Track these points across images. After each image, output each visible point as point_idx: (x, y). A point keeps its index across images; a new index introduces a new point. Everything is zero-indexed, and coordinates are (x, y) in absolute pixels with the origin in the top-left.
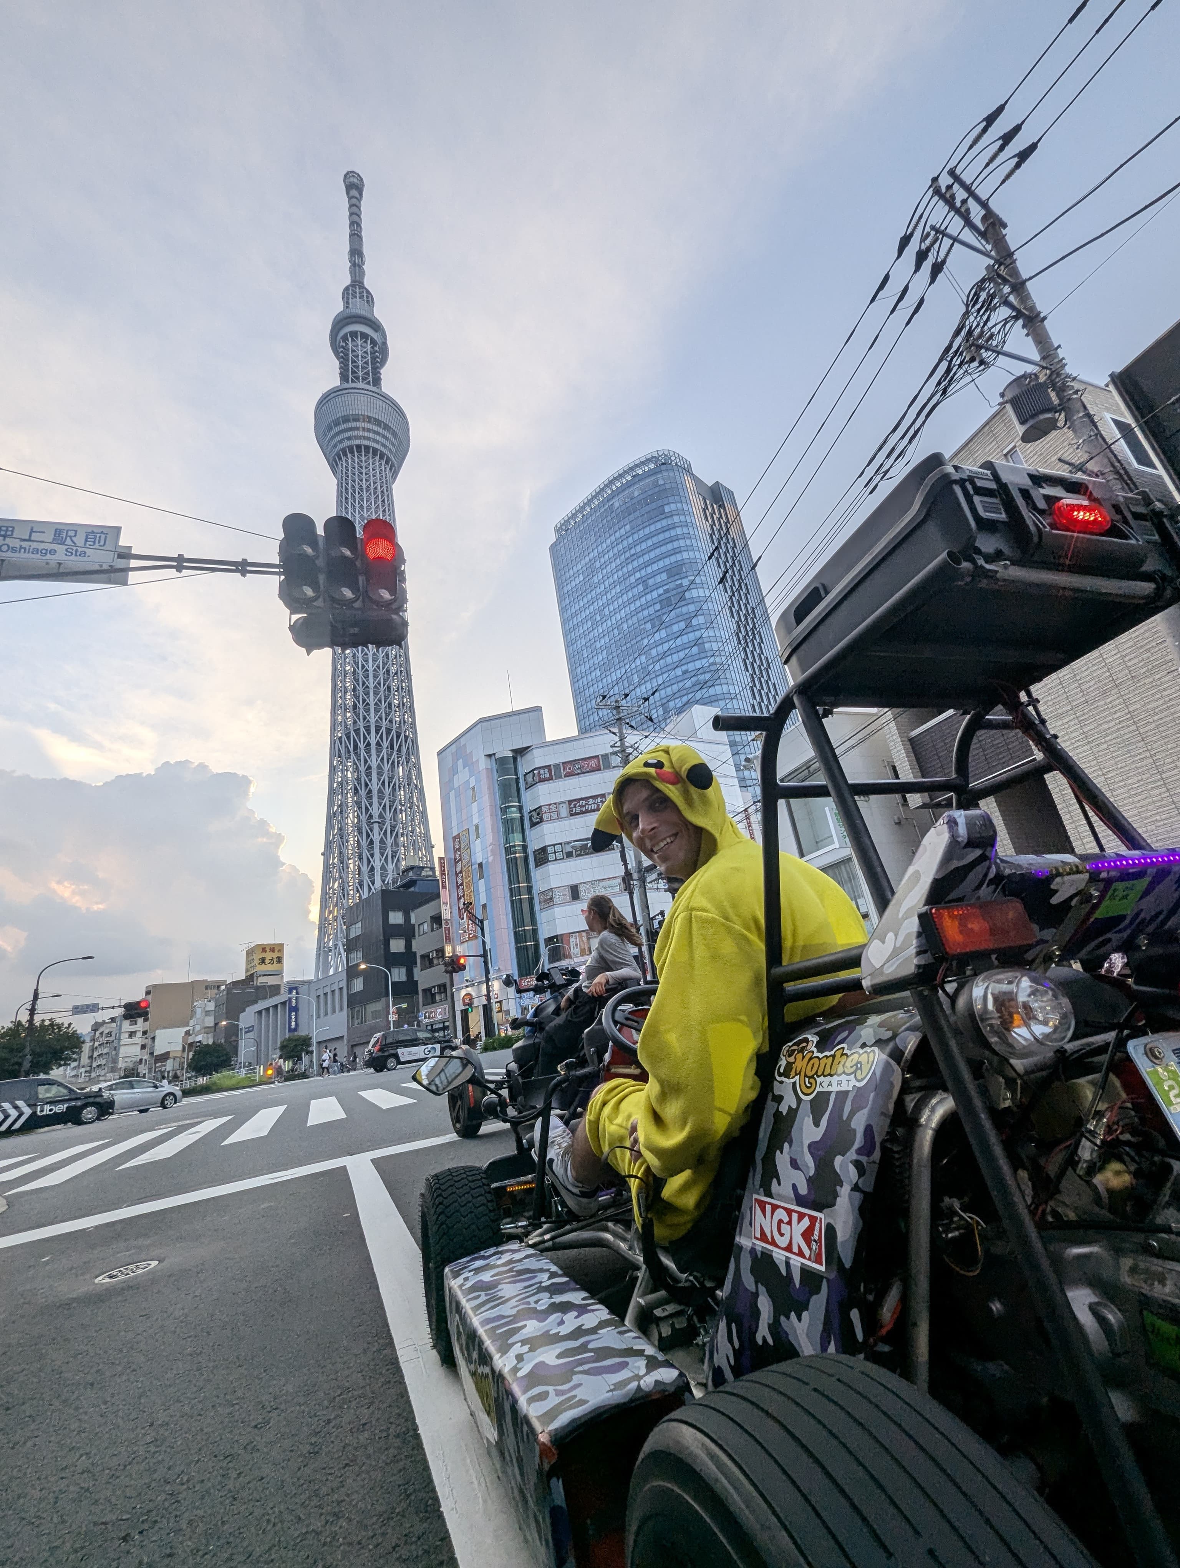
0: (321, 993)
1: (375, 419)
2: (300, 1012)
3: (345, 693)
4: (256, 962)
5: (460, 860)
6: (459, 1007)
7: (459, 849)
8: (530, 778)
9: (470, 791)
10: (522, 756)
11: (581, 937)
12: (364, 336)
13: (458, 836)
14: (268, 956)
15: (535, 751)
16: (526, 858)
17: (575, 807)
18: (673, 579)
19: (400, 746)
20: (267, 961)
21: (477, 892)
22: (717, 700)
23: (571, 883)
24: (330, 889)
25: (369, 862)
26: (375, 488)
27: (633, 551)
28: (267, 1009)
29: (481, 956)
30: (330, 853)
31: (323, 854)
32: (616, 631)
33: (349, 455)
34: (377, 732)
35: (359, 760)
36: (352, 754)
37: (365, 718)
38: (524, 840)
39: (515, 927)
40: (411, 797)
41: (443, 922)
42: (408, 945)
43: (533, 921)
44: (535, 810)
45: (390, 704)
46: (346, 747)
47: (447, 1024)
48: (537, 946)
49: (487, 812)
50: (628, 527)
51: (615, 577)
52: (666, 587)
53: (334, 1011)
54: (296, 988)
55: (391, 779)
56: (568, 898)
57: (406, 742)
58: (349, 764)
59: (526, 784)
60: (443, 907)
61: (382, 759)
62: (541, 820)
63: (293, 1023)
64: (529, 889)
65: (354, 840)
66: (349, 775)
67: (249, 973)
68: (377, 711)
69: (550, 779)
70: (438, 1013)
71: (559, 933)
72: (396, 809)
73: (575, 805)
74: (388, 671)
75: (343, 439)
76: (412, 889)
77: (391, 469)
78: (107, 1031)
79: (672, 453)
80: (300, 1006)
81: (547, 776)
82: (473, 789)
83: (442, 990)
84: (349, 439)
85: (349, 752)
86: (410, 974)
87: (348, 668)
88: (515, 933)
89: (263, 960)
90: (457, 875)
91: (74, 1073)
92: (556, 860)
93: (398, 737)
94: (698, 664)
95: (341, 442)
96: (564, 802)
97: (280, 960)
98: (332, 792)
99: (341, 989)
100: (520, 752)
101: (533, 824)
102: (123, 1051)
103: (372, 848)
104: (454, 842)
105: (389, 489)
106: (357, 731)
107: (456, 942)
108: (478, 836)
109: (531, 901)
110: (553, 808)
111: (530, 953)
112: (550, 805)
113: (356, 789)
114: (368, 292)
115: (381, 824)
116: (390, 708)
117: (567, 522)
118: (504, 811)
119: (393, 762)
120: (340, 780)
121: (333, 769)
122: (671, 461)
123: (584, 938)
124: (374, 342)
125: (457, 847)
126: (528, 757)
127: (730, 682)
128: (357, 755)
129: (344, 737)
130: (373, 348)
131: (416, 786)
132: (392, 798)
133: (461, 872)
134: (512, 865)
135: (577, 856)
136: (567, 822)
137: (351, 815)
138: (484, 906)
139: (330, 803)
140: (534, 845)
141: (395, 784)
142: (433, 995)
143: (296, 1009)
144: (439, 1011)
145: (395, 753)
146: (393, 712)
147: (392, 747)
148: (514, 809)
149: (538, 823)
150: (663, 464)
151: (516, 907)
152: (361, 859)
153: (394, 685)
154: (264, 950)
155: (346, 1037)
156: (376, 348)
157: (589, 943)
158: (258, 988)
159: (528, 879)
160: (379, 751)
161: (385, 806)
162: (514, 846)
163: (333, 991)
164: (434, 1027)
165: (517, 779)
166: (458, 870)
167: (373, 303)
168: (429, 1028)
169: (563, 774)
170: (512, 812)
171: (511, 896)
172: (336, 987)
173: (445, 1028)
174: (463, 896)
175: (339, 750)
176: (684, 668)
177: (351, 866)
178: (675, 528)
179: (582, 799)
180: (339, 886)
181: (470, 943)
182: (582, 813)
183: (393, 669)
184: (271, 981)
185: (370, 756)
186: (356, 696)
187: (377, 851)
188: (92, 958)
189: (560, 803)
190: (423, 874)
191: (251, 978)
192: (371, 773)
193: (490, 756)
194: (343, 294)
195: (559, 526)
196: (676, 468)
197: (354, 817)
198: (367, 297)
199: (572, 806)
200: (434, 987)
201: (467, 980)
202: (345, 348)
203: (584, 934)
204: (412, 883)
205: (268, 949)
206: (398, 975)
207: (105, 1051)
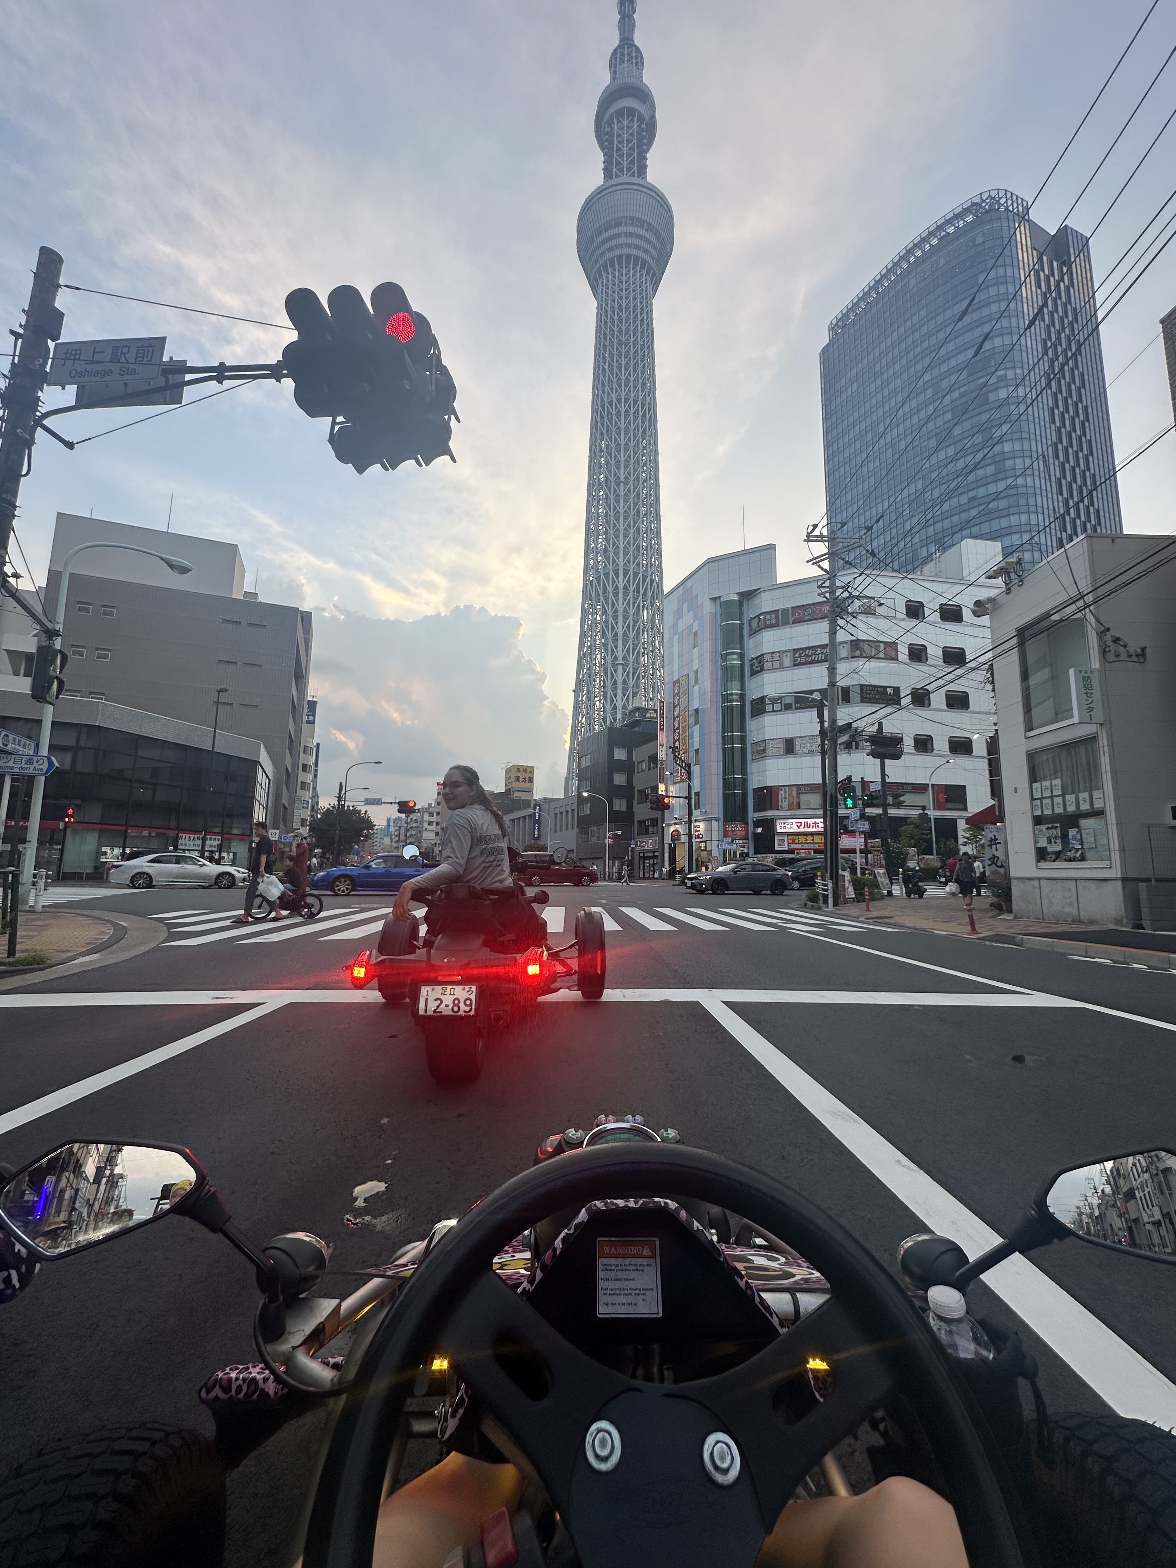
0: (557, 811)
1: (638, 219)
2: (542, 825)
3: (598, 536)
4: (513, 779)
5: (678, 705)
6: (668, 840)
7: (678, 694)
8: (755, 624)
9: (693, 635)
10: (748, 600)
11: (791, 791)
12: (631, 112)
13: (678, 681)
14: (522, 775)
15: (763, 594)
16: (742, 708)
17: (800, 657)
18: (974, 377)
19: (646, 589)
20: (521, 780)
21: (691, 737)
22: (1010, 534)
23: (787, 736)
24: (578, 723)
25: (612, 701)
26: (635, 306)
27: (926, 344)
28: (519, 819)
29: (685, 798)
30: (580, 690)
31: (574, 691)
32: (890, 452)
33: (610, 270)
34: (625, 575)
35: (607, 604)
36: (602, 598)
37: (614, 561)
38: (742, 688)
39: (724, 773)
40: (653, 642)
41: (659, 762)
42: (630, 780)
43: (744, 771)
44: (756, 658)
45: (638, 547)
46: (597, 590)
47: (656, 854)
48: (744, 795)
49: (707, 657)
50: (923, 313)
51: (898, 381)
52: (963, 390)
53: (567, 829)
54: (539, 805)
55: (635, 622)
56: (782, 752)
57: (651, 585)
58: (599, 607)
59: (750, 630)
60: (659, 748)
61: (629, 603)
62: (762, 669)
63: (536, 833)
64: (743, 740)
65: (600, 680)
66: (598, 618)
67: (507, 788)
68: (625, 554)
69: (776, 625)
70: (649, 844)
71: (768, 785)
72: (638, 652)
73: (800, 654)
74: (638, 512)
75: (604, 252)
76: (637, 729)
77: (652, 280)
78: (414, 818)
79: (1002, 193)
80: (542, 820)
81: (774, 621)
82: (696, 633)
83: (655, 824)
84: (610, 249)
85: (599, 595)
86: (630, 806)
87: (601, 510)
88: (725, 780)
89: (518, 779)
90: (674, 719)
91: (396, 845)
92: (773, 711)
93: (644, 580)
94: (992, 488)
95: (602, 255)
96: (789, 651)
97: (531, 780)
98: (583, 635)
99: (573, 810)
100: (747, 596)
101: (753, 673)
102: (426, 835)
103: (616, 688)
104: (674, 686)
105: (649, 305)
106: (607, 575)
107: (669, 783)
108: (696, 682)
109: (743, 750)
110: (776, 657)
111: (737, 800)
112: (773, 653)
113: (603, 632)
114: (638, 50)
115: (625, 666)
116: (638, 551)
117: (845, 316)
118: (724, 657)
119: (639, 606)
120: (590, 622)
121: (584, 612)
122: (1000, 205)
123: (794, 793)
124: (641, 119)
125: (676, 691)
126: (756, 601)
127: (1032, 509)
128: (606, 598)
129: (595, 580)
130: (639, 126)
131: (659, 630)
132: (636, 642)
133: (678, 717)
134: (728, 714)
135: (796, 709)
136: (789, 673)
137: (598, 656)
138: (697, 751)
139: (581, 645)
140: (753, 694)
141: (639, 628)
142: (647, 827)
143: (538, 822)
144: (650, 841)
145: (641, 597)
146: (641, 555)
147: (638, 592)
148: (735, 656)
149: (758, 672)
150: (987, 212)
151: (728, 756)
152: (605, 697)
153: (643, 527)
154: (518, 770)
155: (575, 851)
156: (644, 126)
157: (799, 798)
158: (513, 801)
159: (743, 729)
160: (625, 595)
161: (629, 648)
162: (732, 694)
163: (567, 812)
164: (646, 855)
165: (742, 625)
166: (676, 714)
167: (643, 63)
168: (642, 855)
169: (791, 620)
170: (734, 659)
171: (724, 743)
172: (569, 809)
173: (654, 857)
174: (679, 740)
175: (590, 594)
176: (972, 494)
177: (597, 703)
178: (989, 304)
179: (809, 648)
180: (586, 721)
181: (681, 784)
182: (807, 663)
183: (643, 510)
184: (524, 796)
185: (617, 600)
186: (607, 540)
187: (619, 692)
188: (381, 763)
189: (784, 652)
190: (648, 715)
191: (508, 792)
192: (617, 616)
193: (714, 599)
194: (611, 61)
195: (834, 322)
196: (1004, 216)
197: (601, 658)
198: (637, 57)
199: (797, 655)
200: (648, 820)
201: (676, 818)
202: (610, 134)
203: (794, 789)
204: (636, 723)
205: (521, 770)
206: (620, 805)
207: (414, 833)
